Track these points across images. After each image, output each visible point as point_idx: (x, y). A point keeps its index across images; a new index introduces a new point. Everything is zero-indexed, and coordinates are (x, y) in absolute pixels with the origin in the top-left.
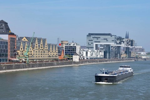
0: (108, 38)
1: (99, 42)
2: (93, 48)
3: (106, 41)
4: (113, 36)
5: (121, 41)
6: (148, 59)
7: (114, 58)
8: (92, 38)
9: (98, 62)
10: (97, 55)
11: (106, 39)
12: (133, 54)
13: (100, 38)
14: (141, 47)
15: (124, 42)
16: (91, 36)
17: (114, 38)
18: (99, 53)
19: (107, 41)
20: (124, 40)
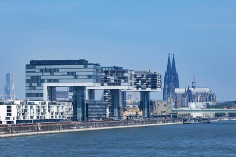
0: (79, 70)
1: (56, 81)
2: (42, 95)
3: (72, 77)
4: (89, 66)
5: (119, 78)
7: (101, 119)
8: (39, 71)
9: (38, 131)
10: (42, 114)
11: (73, 74)
12: (164, 109)
13: (57, 70)
15: (126, 79)
16: (37, 67)
17: (92, 70)
18: (47, 108)
19: (75, 78)
20: (126, 75)
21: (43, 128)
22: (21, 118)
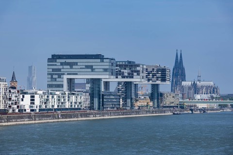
0: (96, 64)
2: (62, 86)
3: (90, 70)
4: (105, 60)
5: (132, 71)
6: (212, 109)
7: (115, 109)
8: (59, 64)
10: (62, 103)
11: (91, 67)
12: (172, 100)
13: (76, 64)
14: (212, 83)
15: (138, 72)
16: (58, 60)
17: (108, 64)
18: (67, 98)
19: (92, 71)
20: (138, 69)
21: (63, 116)
22: (44, 107)
